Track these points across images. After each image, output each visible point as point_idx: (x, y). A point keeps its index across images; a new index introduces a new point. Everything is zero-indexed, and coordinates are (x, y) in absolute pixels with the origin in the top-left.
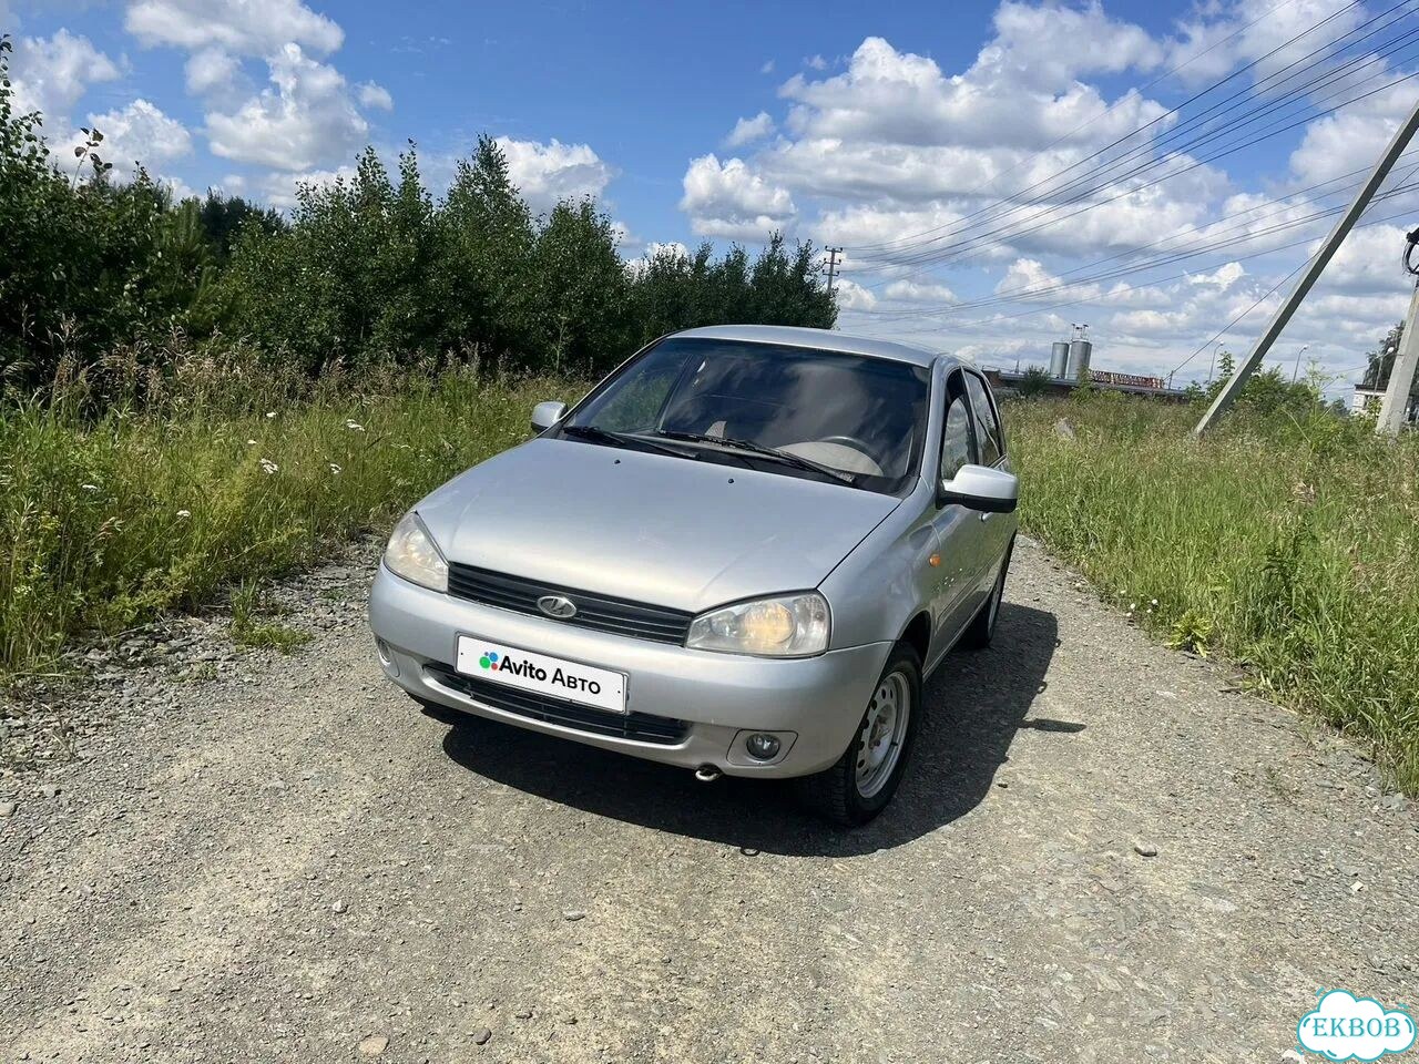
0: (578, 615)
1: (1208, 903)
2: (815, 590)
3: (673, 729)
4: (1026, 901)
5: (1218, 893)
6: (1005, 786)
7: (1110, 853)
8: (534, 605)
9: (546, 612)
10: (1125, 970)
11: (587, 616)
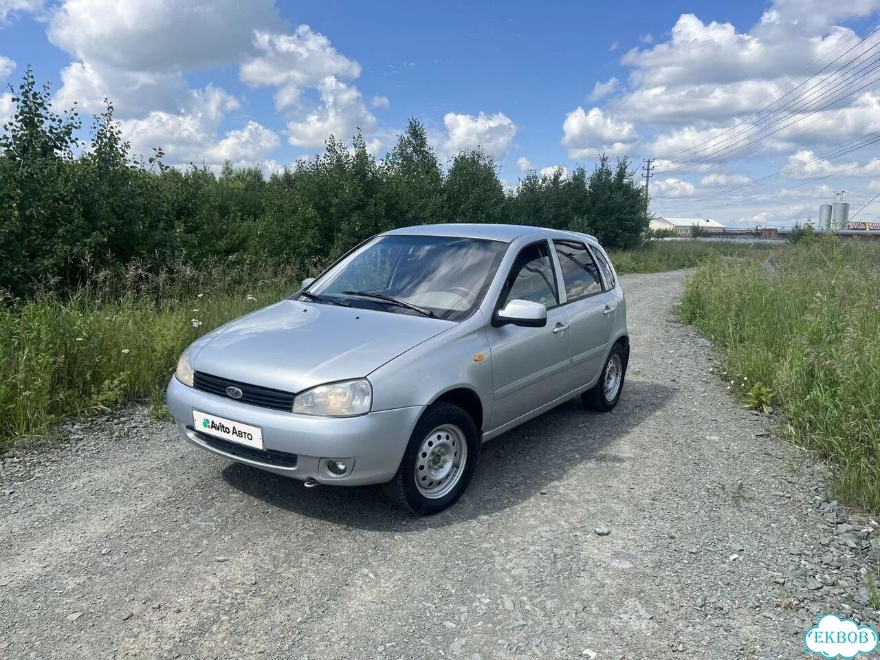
0: (243, 396)
1: (616, 563)
2: (365, 378)
3: (290, 459)
4: (499, 559)
5: (629, 557)
6: (545, 494)
7: (578, 533)
8: (225, 392)
9: (230, 395)
10: (525, 598)
11: (248, 397)
